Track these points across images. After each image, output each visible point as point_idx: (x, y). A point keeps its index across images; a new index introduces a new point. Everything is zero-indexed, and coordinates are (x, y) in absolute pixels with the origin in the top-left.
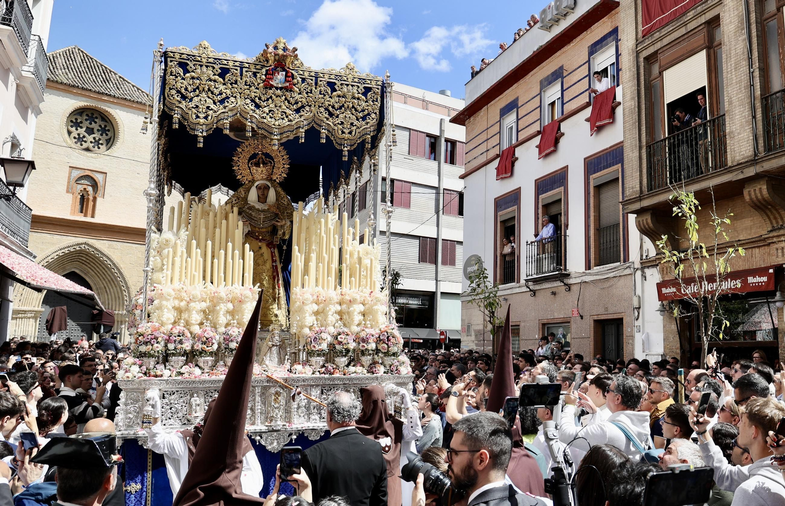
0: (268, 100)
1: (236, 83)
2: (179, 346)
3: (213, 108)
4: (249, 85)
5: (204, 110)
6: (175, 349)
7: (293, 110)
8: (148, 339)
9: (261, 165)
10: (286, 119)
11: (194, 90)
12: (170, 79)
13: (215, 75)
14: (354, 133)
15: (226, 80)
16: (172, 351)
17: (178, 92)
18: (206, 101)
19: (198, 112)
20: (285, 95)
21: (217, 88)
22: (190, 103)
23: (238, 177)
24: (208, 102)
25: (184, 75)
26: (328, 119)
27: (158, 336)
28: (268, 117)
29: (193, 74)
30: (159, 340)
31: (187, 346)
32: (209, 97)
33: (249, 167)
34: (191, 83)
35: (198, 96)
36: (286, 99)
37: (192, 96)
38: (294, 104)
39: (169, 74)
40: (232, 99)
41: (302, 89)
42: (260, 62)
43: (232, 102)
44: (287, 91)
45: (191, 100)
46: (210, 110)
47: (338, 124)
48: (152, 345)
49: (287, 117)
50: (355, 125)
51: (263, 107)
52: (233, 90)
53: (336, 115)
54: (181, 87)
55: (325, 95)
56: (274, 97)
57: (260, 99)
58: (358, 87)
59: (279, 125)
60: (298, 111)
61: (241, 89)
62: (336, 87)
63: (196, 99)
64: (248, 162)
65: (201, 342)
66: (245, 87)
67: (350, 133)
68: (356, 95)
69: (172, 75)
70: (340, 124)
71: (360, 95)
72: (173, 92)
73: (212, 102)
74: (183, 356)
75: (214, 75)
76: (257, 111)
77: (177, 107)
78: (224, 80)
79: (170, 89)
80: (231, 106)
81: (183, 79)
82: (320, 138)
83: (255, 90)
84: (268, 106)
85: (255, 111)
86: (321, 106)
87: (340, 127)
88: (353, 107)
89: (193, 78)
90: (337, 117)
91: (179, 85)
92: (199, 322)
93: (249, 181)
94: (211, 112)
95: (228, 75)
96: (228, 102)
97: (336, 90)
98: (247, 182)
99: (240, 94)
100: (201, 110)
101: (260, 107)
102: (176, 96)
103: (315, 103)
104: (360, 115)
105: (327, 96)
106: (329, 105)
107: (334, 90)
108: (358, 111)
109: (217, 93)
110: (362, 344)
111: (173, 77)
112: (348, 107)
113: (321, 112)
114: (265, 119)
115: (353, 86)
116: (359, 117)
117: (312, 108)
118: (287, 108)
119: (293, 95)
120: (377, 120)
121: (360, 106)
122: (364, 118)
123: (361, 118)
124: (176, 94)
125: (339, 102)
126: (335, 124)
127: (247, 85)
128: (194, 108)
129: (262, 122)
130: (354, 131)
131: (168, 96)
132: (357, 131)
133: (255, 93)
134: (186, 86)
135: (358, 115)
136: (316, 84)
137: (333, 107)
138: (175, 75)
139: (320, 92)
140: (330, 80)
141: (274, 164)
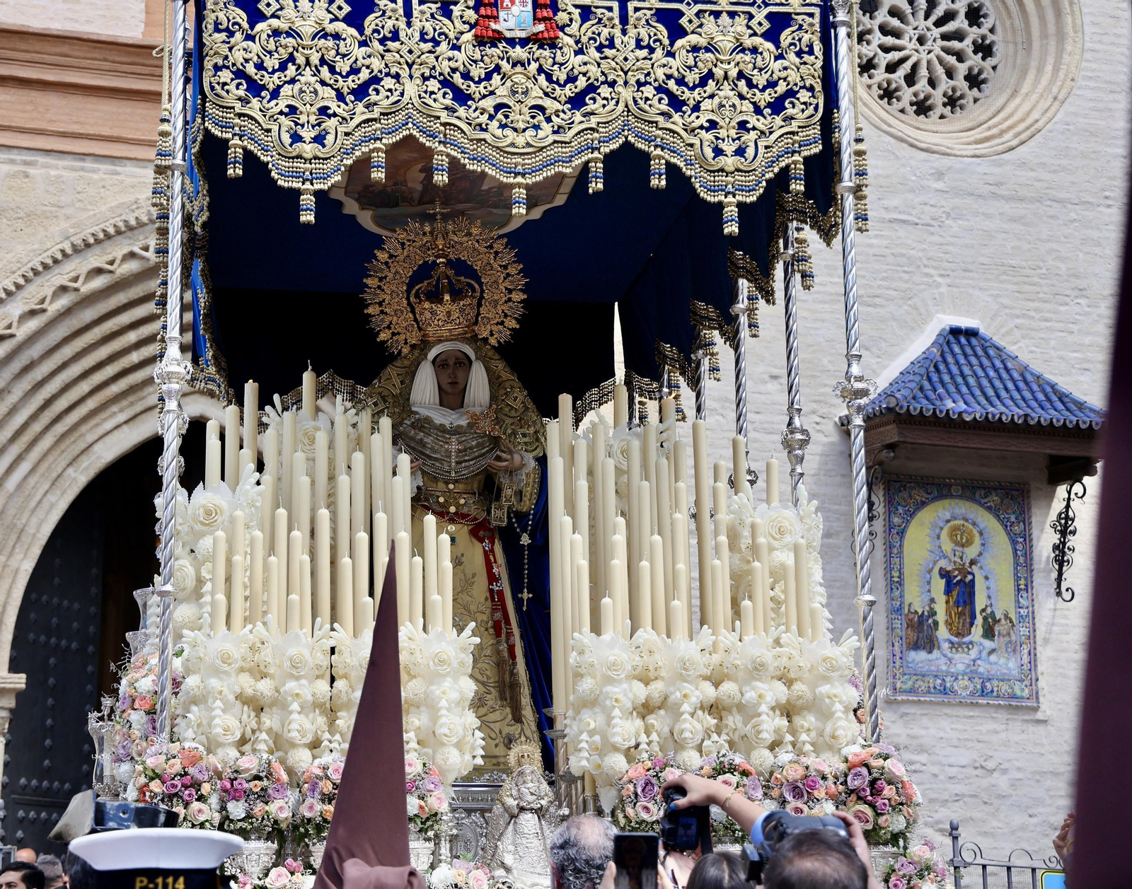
0: (488, 77)
1: (395, 36)
2: (259, 808)
3: (338, 111)
4: (433, 40)
5: (313, 119)
6: (249, 816)
7: (563, 99)
8: (174, 786)
9: (447, 297)
10: (547, 128)
11: (283, 67)
12: (214, 40)
13: (336, 19)
14: (750, 152)
15: (368, 31)
16: (240, 824)
17: (240, 74)
18: (316, 92)
19: (296, 124)
20: (537, 60)
21: (344, 56)
22: (274, 102)
23: (383, 336)
24: (320, 93)
25: (252, 28)
26: (668, 117)
27: (200, 777)
28: (495, 124)
29: (275, 23)
30: (206, 788)
31: (281, 808)
32: (323, 83)
33: (409, 304)
34: (272, 46)
35: (293, 81)
36: (540, 70)
37: (277, 81)
38: (566, 82)
39: (211, 27)
40: (388, 83)
41: (584, 39)
43: (390, 90)
44: (541, 47)
45: (275, 94)
46: (329, 116)
47: (701, 127)
48: (186, 805)
49: (549, 120)
50: (754, 128)
51: (477, 96)
52: (388, 56)
53: (692, 103)
54: (247, 61)
55: (652, 50)
56: (506, 66)
57: (466, 76)
58: (751, 18)
59: (528, 145)
60: (577, 101)
61: (410, 52)
62: (683, 21)
63: (286, 90)
64: (408, 291)
65: (317, 796)
66: (422, 45)
67: (740, 151)
68: (747, 42)
69: (220, 31)
70: (707, 130)
71: (758, 40)
72: (226, 76)
73: (334, 93)
74: (269, 837)
75: (331, 21)
76: (462, 111)
77: (240, 115)
78: (361, 30)
79: (217, 68)
80: (386, 103)
81: (250, 38)
82: (646, 173)
83: (450, 54)
84: (492, 93)
85: (455, 111)
86: (646, 83)
87: (708, 136)
88: (741, 75)
89: (276, 33)
90: (696, 108)
91: (238, 56)
92: (309, 738)
93: (413, 347)
94: (333, 122)
95: (372, 17)
96: (378, 92)
97: (682, 33)
98: (405, 350)
99: (410, 66)
100: (303, 119)
101: (469, 97)
102: (232, 87)
103: (626, 73)
104: (765, 98)
105: (659, 53)
106: (669, 77)
107: (677, 32)
108: (756, 87)
109: (346, 69)
110: (793, 803)
111: (223, 36)
112: (726, 77)
113: (647, 99)
114: (486, 130)
115: (732, 15)
116: (762, 104)
117: (619, 89)
118: (546, 94)
119: (559, 58)
120: (816, 109)
121: (761, 70)
122: (777, 106)
123: (769, 105)
124: (232, 80)
125: (696, 66)
126: (693, 130)
127: (425, 41)
128: (286, 115)
129: (479, 140)
130: (752, 145)
131: (212, 88)
132: (761, 144)
133: (450, 59)
134: (259, 57)
135: (758, 97)
136: (624, 20)
137: (681, 81)
138: (227, 30)
139: (639, 42)
140: (665, 6)
141: (482, 291)
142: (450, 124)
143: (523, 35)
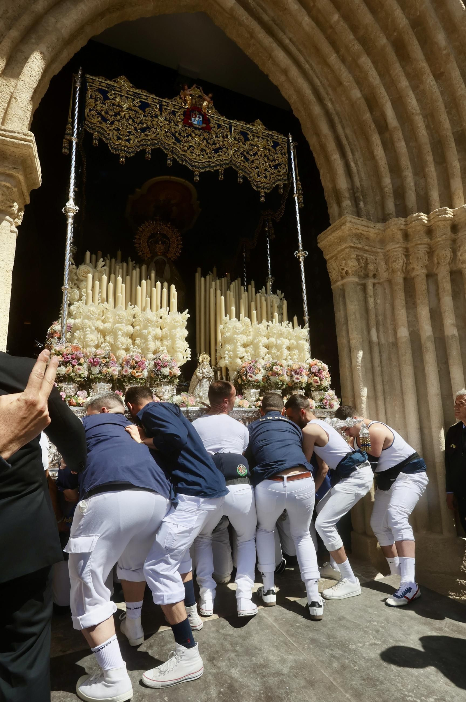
0: (187, 136)
1: (156, 116)
2: (105, 370)
3: (135, 134)
4: (169, 121)
5: (125, 134)
6: (100, 372)
7: (212, 149)
8: (67, 358)
9: (160, 242)
10: (206, 156)
11: (115, 115)
12: (90, 101)
13: (135, 106)
14: (268, 178)
15: (147, 112)
16: (96, 376)
17: (99, 114)
18: (127, 126)
19: (120, 134)
20: (203, 135)
21: (138, 118)
22: (111, 125)
23: (140, 253)
24: (129, 127)
25: (104, 101)
26: (244, 162)
27: (80, 356)
28: (189, 152)
29: (113, 101)
30: (82, 360)
31: (114, 370)
32: (130, 124)
33: (148, 245)
34: (111, 108)
35: (119, 121)
36: (204, 139)
37: (113, 120)
38: (213, 144)
39: (89, 97)
40: (153, 130)
41: (218, 133)
42: (178, 103)
43: (154, 132)
44: (205, 132)
45: (112, 123)
46: (132, 135)
47: (254, 167)
48: (73, 366)
49: (207, 154)
50: (269, 172)
51: (183, 141)
52: (153, 122)
53: (251, 160)
54: (102, 110)
55: (239, 142)
56: (193, 135)
57: (180, 134)
58: (268, 140)
59: (200, 160)
60: (216, 151)
61: (161, 123)
62: (249, 137)
63: (116, 123)
64: (148, 241)
65: (129, 366)
66: (165, 122)
67: (266, 177)
68: (267, 147)
69: (92, 99)
70: (256, 169)
71: (270, 147)
72: (93, 112)
73: (133, 128)
74: (109, 382)
76: (178, 145)
77: (98, 127)
78: (144, 112)
79: (90, 110)
80: (152, 136)
81: (103, 104)
82: (237, 178)
83: (175, 127)
84: (188, 142)
85: (176, 144)
86: (237, 151)
87: (256, 171)
88: (265, 156)
89: (113, 104)
90: (252, 162)
91: (99, 108)
92: (125, 346)
93: (149, 258)
94: (133, 137)
95: (148, 109)
96: (149, 132)
97: (248, 140)
98: (146, 259)
99: (161, 127)
100: (122, 133)
101: (181, 141)
102: (96, 117)
103: (231, 147)
104: (272, 164)
105: (241, 144)
106: (244, 151)
107: (247, 139)
108: (270, 160)
109: (138, 122)
110: (296, 376)
111: (93, 101)
112: (261, 155)
113: (238, 155)
114: (186, 152)
115: (263, 138)
116: (272, 165)
117: (229, 150)
118: (206, 146)
119: (210, 137)
120: (286, 171)
121: (271, 156)
122: (276, 167)
123: (273, 166)
124: (96, 115)
125: (252, 149)
126: (252, 168)
127: (167, 121)
128: (116, 130)
129: (184, 155)
130: (269, 176)
131: (88, 116)
132: (272, 177)
133: (175, 128)
134: (106, 110)
135: (270, 163)
136: (231, 131)
137: (248, 153)
138: (95, 98)
139: (235, 138)
140: (243, 130)
141: (170, 244)
142: (174, 147)
143: (200, 127)
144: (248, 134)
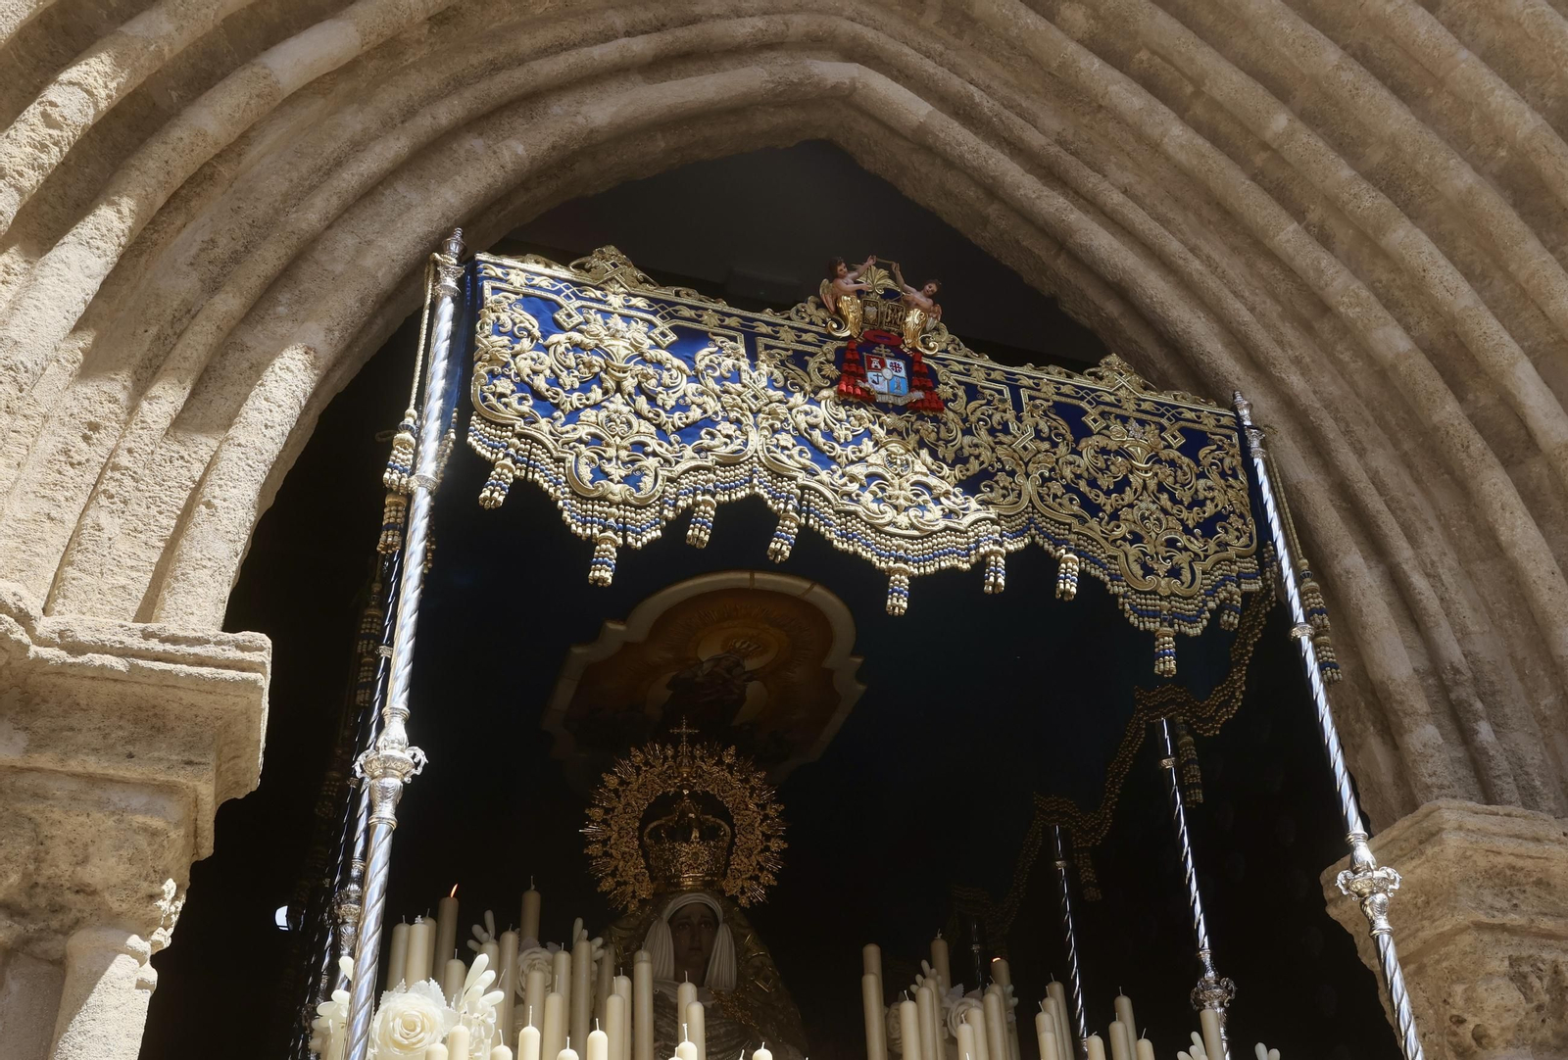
0: (857, 440)
1: (736, 377)
3: (658, 449)
4: (784, 389)
5: (623, 454)
7: (953, 480)
9: (696, 833)
10: (935, 510)
11: (585, 387)
12: (492, 343)
13: (658, 346)
14: (1186, 575)
15: (700, 366)
17: (524, 387)
18: (629, 424)
19: (601, 457)
20: (917, 432)
21: (668, 388)
22: (569, 427)
24: (636, 427)
25: (545, 337)
26: (1083, 521)
28: (867, 497)
29: (577, 337)
32: (639, 415)
33: (642, 846)
34: (571, 361)
35: (597, 406)
36: (922, 443)
37: (576, 404)
39: (488, 329)
40: (727, 428)
41: (973, 418)
42: (811, 323)
43: (728, 436)
44: (921, 418)
45: (573, 416)
46: (647, 455)
47: (1124, 538)
49: (937, 500)
50: (1186, 549)
51: (844, 460)
52: (726, 398)
53: (1108, 508)
54: (536, 373)
55: (1055, 445)
56: (878, 432)
57: (829, 436)
58: (1162, 429)
59: (913, 527)
60: (970, 486)
61: (755, 397)
62: (1088, 420)
63: (589, 415)
64: (641, 829)
66: (771, 392)
67: (1174, 573)
68: (1164, 454)
69: (501, 334)
70: (1132, 542)
71: (1175, 453)
72: (504, 386)
73: (653, 429)
75: (651, 348)
76: (824, 475)
77: (520, 436)
78: (690, 361)
79: (493, 375)
80: (723, 451)
81: (539, 347)
83: (807, 407)
84: (861, 460)
85: (814, 473)
86: (1050, 479)
87: (1133, 550)
88: (1161, 488)
89: (577, 347)
90: (1115, 516)
91: (524, 365)
93: (643, 902)
94: (651, 462)
95: (705, 351)
96: (713, 436)
97: (1089, 433)
98: (633, 906)
99: (755, 414)
100: (611, 452)
101: (834, 460)
102: (513, 400)
103: (1026, 464)
104: (1191, 517)
105: (1062, 449)
106: (1079, 477)
107: (1081, 431)
108: (1181, 502)
109: (671, 403)
111: (505, 340)
112: (1145, 487)
113: (1055, 496)
114: (857, 502)
115: (1142, 423)
116: (1191, 524)
117: (1020, 479)
118: (932, 472)
119: (943, 434)
120: (1251, 538)
121: (1183, 486)
122: (1208, 528)
123: (1198, 525)
124: (513, 392)
125: (1108, 468)
126: (1115, 541)
127: (775, 388)
128: (586, 444)
129: (848, 513)
130: (1186, 566)
131: (485, 399)
132: (1198, 568)
133: (807, 414)
134: (552, 371)
135: (1185, 515)
136: (1018, 406)
137: (1093, 483)
138: (511, 334)
139: (1038, 432)
140: (1063, 399)
141: (734, 836)
142: (810, 488)
143: (900, 402)
144: (1085, 413)
